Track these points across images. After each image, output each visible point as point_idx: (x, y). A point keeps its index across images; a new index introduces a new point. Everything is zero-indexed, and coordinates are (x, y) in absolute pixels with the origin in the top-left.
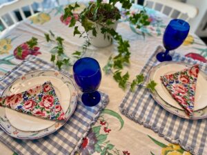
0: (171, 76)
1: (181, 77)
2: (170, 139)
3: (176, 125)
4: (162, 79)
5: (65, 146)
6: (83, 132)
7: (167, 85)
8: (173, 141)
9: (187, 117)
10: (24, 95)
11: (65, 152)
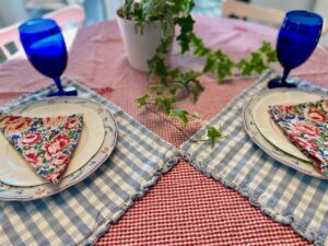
0: (290, 108)
1: (310, 112)
2: (273, 213)
3: (290, 191)
4: (270, 112)
5: (72, 230)
6: (114, 210)
7: (281, 120)
8: (280, 218)
9: (315, 173)
10: (36, 124)
11: (68, 240)
